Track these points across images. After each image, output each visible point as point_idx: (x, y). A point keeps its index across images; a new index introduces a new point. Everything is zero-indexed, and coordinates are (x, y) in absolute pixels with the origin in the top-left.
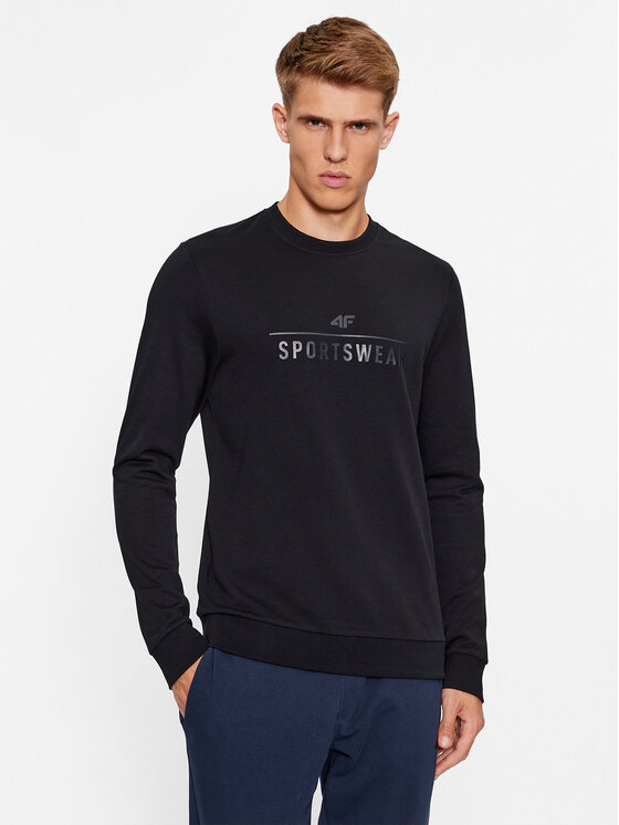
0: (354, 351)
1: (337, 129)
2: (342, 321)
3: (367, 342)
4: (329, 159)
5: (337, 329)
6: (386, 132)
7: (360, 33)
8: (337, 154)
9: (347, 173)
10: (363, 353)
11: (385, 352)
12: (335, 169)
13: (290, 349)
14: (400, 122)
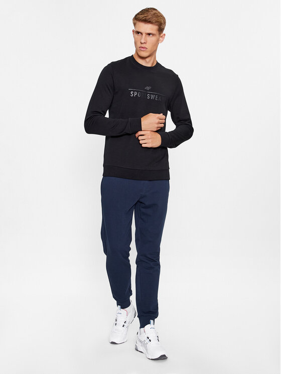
0: (150, 96)
1: (144, 35)
2: (148, 88)
3: (154, 94)
4: (141, 43)
5: (146, 90)
6: (161, 39)
7: (154, 11)
8: (143, 41)
9: (146, 47)
10: (153, 97)
11: (158, 97)
12: (143, 45)
13: (134, 94)
14: (166, 36)
